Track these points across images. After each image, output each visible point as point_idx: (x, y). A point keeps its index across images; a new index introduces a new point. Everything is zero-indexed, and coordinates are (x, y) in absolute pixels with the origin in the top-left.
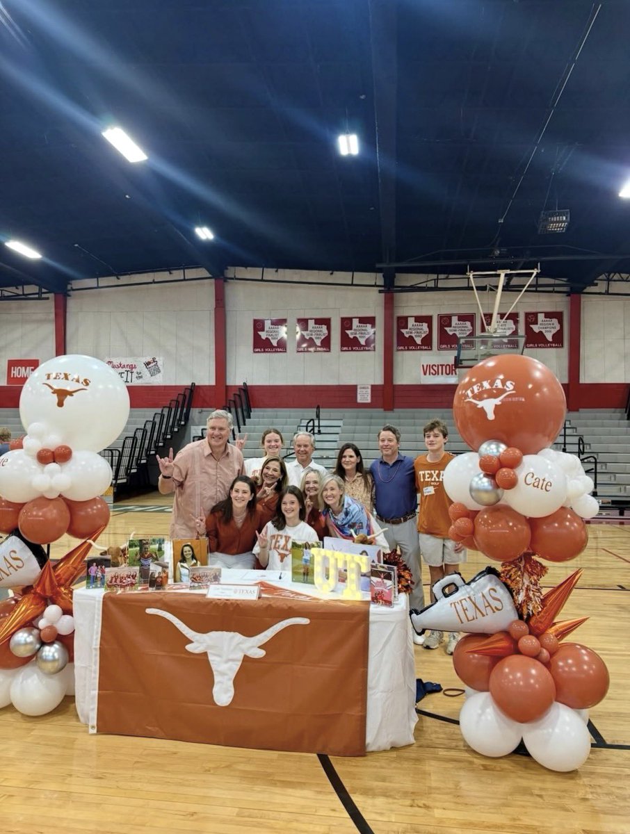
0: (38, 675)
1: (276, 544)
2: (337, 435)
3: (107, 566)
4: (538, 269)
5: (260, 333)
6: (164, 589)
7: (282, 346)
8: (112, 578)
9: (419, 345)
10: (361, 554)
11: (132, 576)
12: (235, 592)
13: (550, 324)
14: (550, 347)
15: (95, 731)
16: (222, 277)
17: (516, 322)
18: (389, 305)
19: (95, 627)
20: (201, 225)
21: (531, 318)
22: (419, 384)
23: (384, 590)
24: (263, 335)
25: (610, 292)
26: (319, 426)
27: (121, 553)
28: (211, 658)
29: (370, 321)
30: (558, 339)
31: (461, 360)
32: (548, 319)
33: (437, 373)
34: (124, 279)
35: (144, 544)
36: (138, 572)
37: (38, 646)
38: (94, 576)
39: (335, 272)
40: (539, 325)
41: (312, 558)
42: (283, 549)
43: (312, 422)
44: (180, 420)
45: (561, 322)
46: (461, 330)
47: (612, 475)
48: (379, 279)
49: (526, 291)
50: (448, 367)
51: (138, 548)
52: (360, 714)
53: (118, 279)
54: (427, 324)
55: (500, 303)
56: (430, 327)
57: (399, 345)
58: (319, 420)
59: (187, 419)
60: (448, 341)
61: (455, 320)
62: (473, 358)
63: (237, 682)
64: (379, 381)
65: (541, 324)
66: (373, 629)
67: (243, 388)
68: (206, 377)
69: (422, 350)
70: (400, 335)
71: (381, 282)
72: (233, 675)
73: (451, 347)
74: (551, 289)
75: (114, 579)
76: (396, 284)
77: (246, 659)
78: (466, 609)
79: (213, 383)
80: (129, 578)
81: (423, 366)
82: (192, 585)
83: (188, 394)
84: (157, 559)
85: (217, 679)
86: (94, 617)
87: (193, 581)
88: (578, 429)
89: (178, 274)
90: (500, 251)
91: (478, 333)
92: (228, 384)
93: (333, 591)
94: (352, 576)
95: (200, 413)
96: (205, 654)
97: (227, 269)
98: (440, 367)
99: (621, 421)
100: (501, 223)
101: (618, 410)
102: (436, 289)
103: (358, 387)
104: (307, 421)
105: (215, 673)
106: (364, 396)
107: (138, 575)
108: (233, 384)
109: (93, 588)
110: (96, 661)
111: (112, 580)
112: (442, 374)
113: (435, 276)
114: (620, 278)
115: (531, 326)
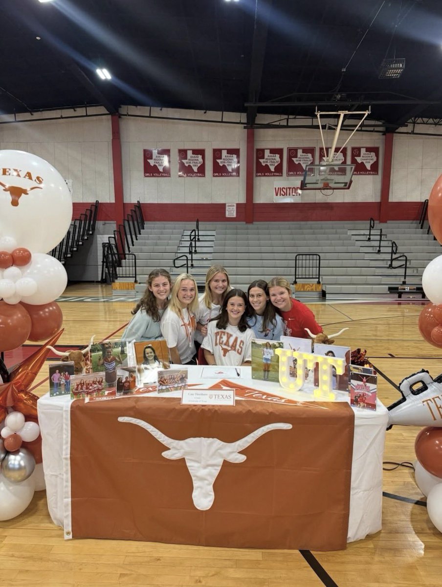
0: (4, 483)
1: (220, 340)
2: (213, 242)
3: (71, 373)
4: (369, 110)
5: (149, 161)
6: (132, 393)
7: (166, 173)
8: (78, 385)
9: (273, 172)
10: (327, 354)
11: (99, 382)
12: (211, 397)
13: (369, 157)
14: (369, 174)
15: (70, 537)
16: (117, 114)
17: (345, 155)
18: (251, 139)
19: (64, 436)
20: (101, 67)
21: (356, 151)
22: (272, 202)
23: (367, 393)
24: (152, 162)
25: (415, 132)
26: (198, 236)
27: (83, 358)
28: (188, 464)
29: (235, 152)
30: (374, 168)
31: (306, 184)
32: (368, 153)
33: (286, 194)
34: (37, 115)
35: (107, 348)
36: (104, 378)
37: (3, 456)
38: (57, 383)
39: (207, 111)
40: (361, 157)
41: (277, 358)
42: (225, 344)
43: (194, 232)
44: (89, 230)
45: (377, 156)
46: (305, 160)
47: (415, 269)
48: (243, 117)
49: (357, 130)
50: (294, 189)
51: (101, 353)
52: (343, 512)
53: (32, 115)
54: (279, 155)
55: (338, 139)
56: (281, 158)
57: (257, 172)
58: (198, 231)
59: (93, 230)
60: (294, 169)
61: (300, 152)
62: (315, 182)
63: (217, 486)
64: (242, 200)
65: (363, 157)
66: (357, 432)
67: (137, 205)
68: (107, 196)
69: (275, 176)
70: (258, 163)
71: (244, 120)
72: (213, 480)
73: (297, 174)
74: (372, 129)
75: (80, 386)
76: (256, 122)
77: (226, 464)
78: (440, 407)
79: (113, 201)
80: (96, 384)
81: (275, 188)
82: (160, 388)
83: (93, 209)
84: (120, 362)
85: (196, 484)
86: (62, 426)
87: (161, 384)
88: (388, 235)
89: (81, 111)
90: (341, 96)
91: (317, 162)
92: (125, 202)
93: (300, 390)
94: (325, 377)
95: (104, 224)
96: (183, 460)
97: (120, 107)
98: (288, 190)
99: (417, 230)
100: (344, 72)
101: (415, 221)
102: (287, 127)
103: (227, 205)
104: (191, 231)
105: (193, 478)
106: (231, 212)
107: (104, 380)
108: (129, 202)
109: (57, 395)
110: (67, 470)
111: (78, 387)
112: (289, 195)
113: (286, 117)
114: (422, 122)
115: (356, 158)
